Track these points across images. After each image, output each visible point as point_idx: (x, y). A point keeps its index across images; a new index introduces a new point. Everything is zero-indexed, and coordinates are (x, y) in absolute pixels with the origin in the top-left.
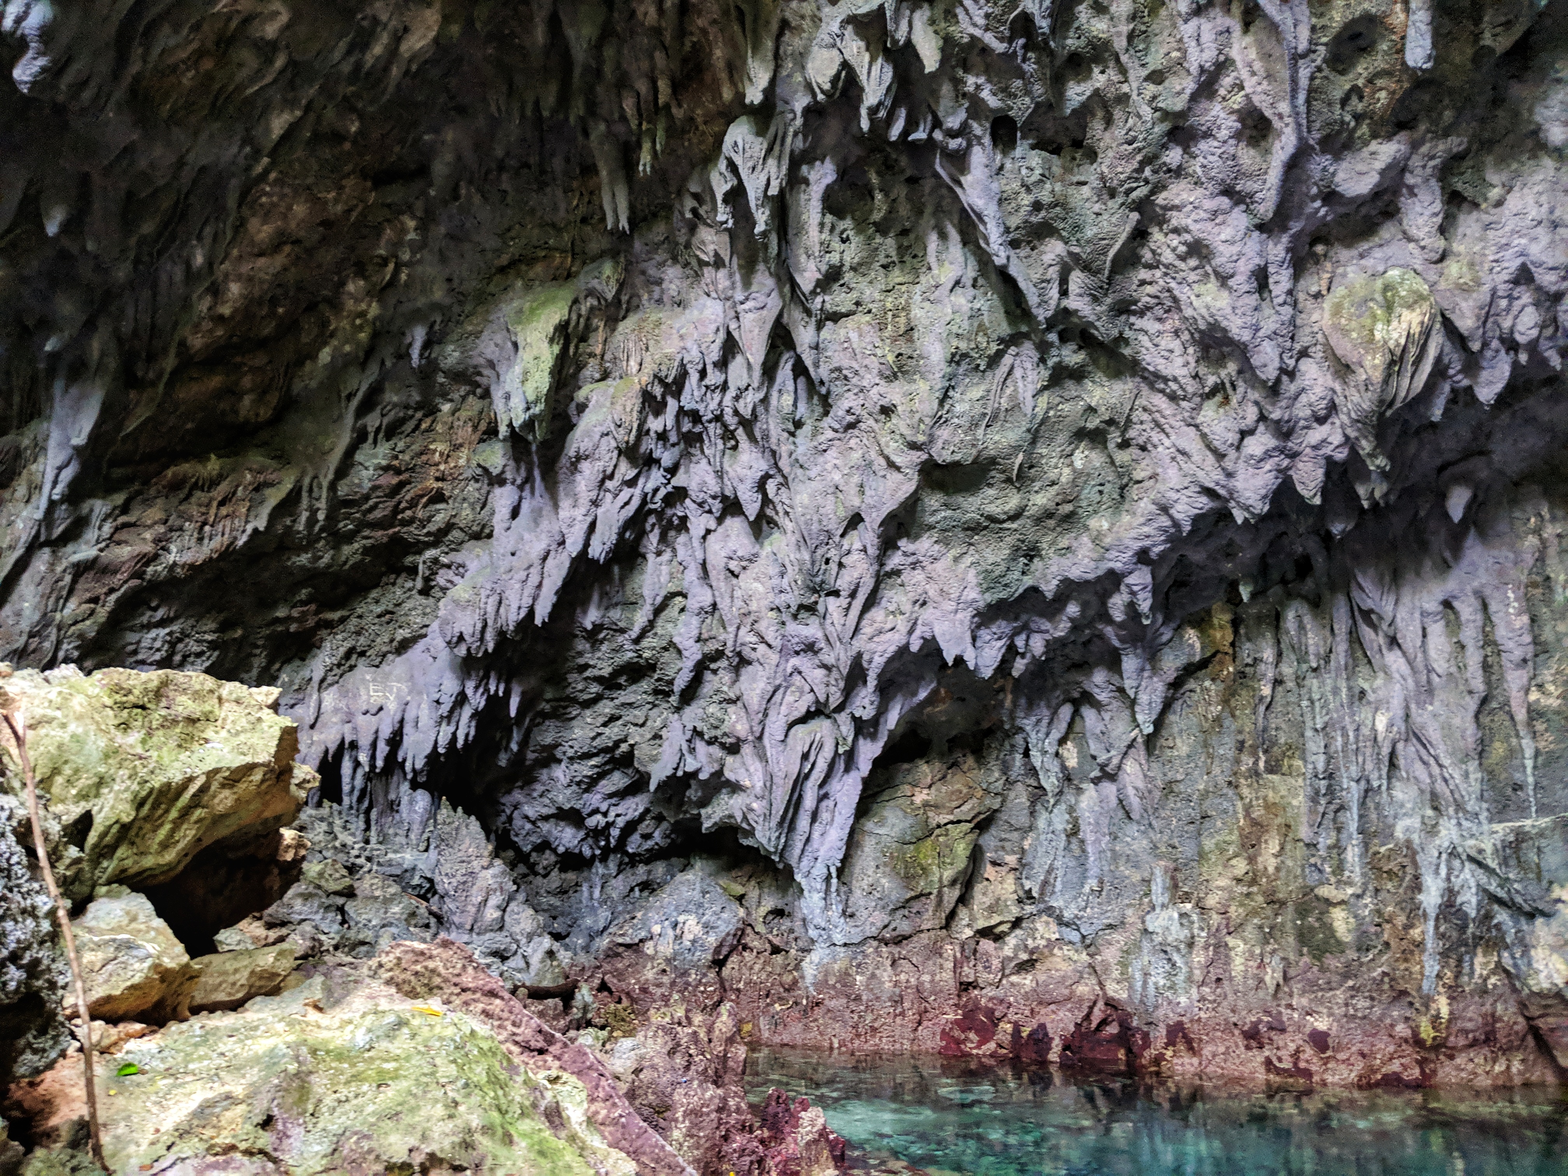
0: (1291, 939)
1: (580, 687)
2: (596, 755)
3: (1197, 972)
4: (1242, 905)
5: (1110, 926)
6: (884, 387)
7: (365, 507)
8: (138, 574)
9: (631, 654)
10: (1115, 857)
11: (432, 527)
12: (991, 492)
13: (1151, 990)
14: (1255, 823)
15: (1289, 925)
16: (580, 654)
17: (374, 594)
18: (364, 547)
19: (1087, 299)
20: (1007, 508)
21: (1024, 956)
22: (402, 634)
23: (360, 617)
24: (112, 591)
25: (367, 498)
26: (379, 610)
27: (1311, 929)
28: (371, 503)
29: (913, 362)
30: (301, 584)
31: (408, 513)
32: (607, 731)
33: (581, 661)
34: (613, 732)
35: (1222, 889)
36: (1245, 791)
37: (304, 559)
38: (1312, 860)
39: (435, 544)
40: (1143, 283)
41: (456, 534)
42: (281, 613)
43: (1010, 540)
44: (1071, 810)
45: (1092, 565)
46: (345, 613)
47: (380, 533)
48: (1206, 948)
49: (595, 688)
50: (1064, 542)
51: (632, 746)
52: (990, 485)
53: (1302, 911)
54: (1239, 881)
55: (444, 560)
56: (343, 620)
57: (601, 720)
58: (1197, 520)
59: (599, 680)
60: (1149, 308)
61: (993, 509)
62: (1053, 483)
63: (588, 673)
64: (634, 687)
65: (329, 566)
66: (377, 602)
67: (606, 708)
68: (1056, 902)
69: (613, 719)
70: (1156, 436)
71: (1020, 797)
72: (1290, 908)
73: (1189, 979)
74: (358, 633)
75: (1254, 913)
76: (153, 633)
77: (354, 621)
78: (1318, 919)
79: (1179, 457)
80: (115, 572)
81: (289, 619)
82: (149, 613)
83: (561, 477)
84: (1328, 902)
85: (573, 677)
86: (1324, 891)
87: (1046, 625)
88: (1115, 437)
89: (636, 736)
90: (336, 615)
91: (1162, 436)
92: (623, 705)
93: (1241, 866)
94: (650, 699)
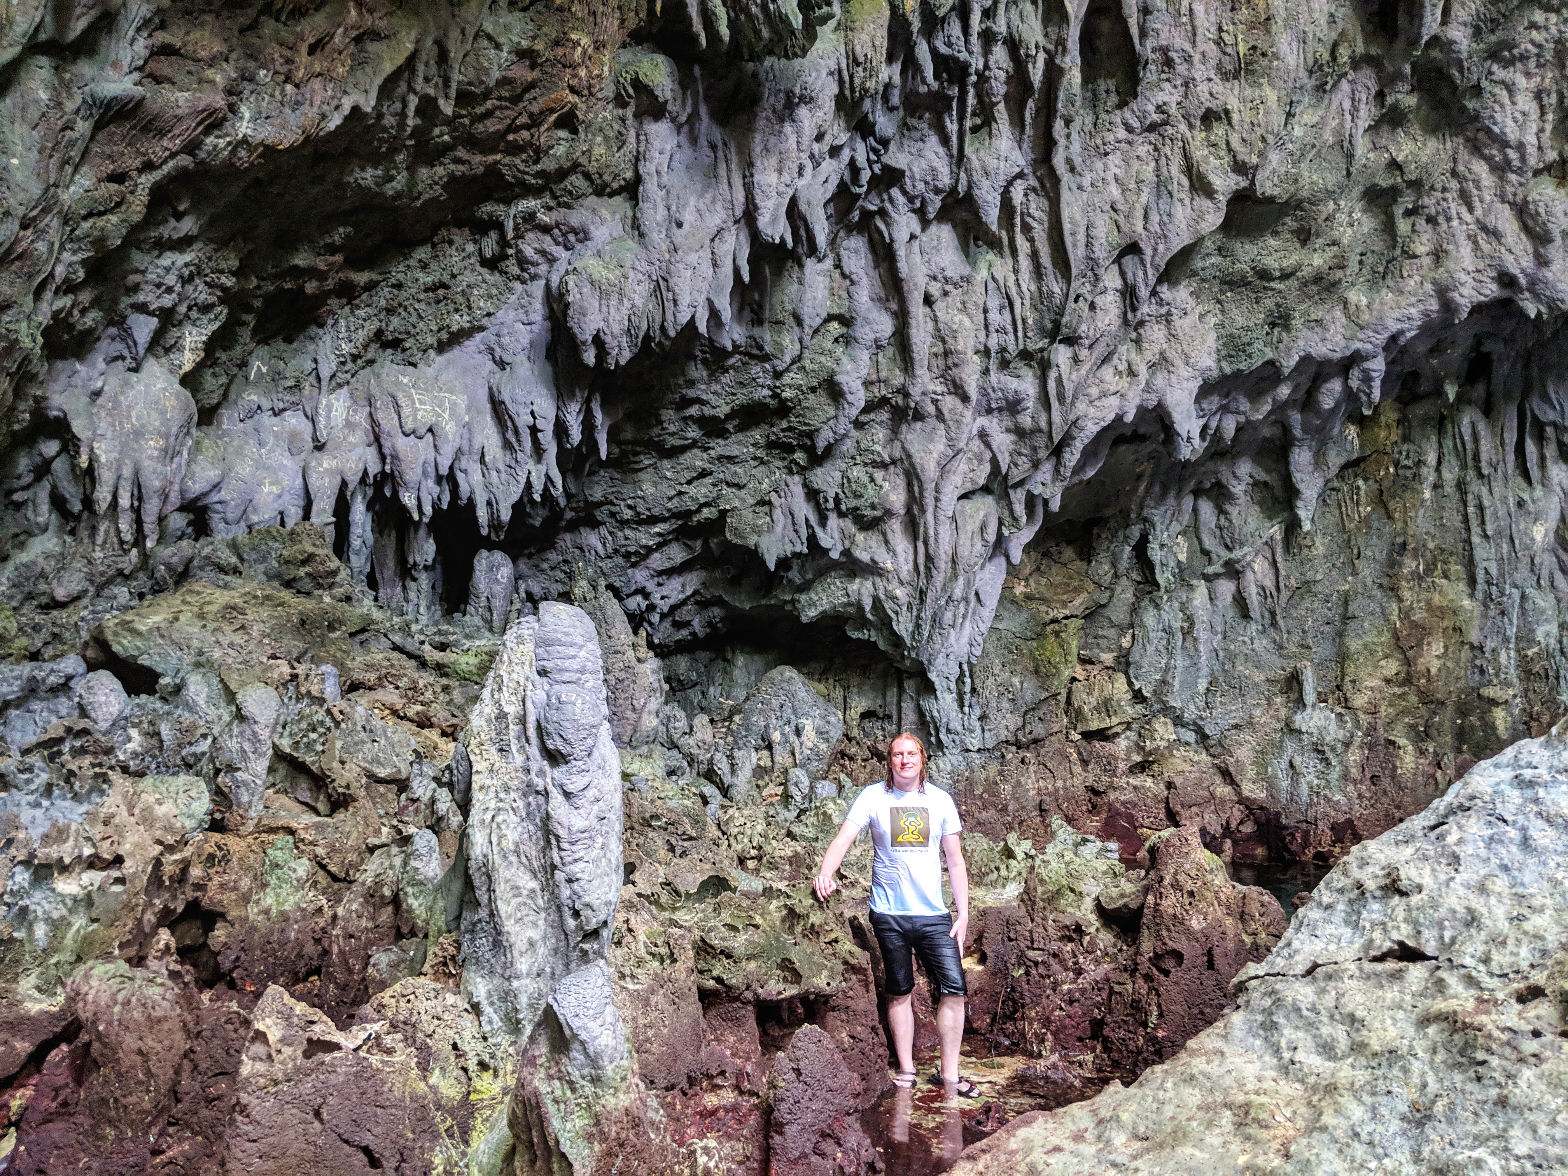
0: (1448, 739)
1: (672, 428)
2: (664, 520)
3: (1354, 770)
4: (1390, 705)
5: (1236, 727)
6: (1218, 87)
7: (479, 110)
8: (191, 147)
9: (766, 392)
10: (1232, 657)
11: (547, 164)
12: (1272, 242)
13: (1304, 789)
14: (1415, 625)
15: (1447, 724)
16: (691, 383)
17: (422, 253)
18: (452, 177)
19: (1470, 31)
20: (1285, 264)
21: (1137, 758)
22: (458, 321)
23: (399, 286)
24: (148, 166)
25: (486, 96)
26: (427, 279)
27: (1472, 727)
28: (489, 104)
29: (1264, 62)
30: (343, 218)
31: (525, 134)
32: (692, 490)
33: (691, 393)
34: (701, 491)
35: (1372, 689)
36: (1407, 594)
37: (368, 176)
38: (1478, 662)
39: (537, 192)
40: (1533, 26)
41: (576, 181)
42: (301, 260)
43: (1269, 303)
44: (1183, 608)
45: (1343, 343)
46: (375, 277)
47: (477, 158)
48: (1361, 747)
49: (693, 433)
50: (1317, 313)
51: (723, 513)
52: (1275, 234)
53: (1463, 711)
54: (1388, 681)
55: (544, 218)
56: (371, 286)
57: (688, 475)
58: (1477, 309)
59: (702, 422)
60: (1524, 58)
61: (1272, 263)
62: (1334, 243)
63: (694, 410)
64: (740, 436)
65: (399, 195)
66: (424, 266)
67: (697, 459)
68: (1175, 702)
69: (704, 474)
70: (1455, 207)
71: (1125, 593)
72: (1450, 709)
73: (1345, 777)
74: (390, 311)
75: (1404, 712)
76: (167, 259)
77: (385, 292)
78: (1481, 719)
79: (1481, 237)
80: (161, 133)
81: (312, 272)
82: (173, 222)
83: (761, 123)
84: (1493, 702)
85: (668, 414)
86: (1489, 692)
87: (1244, 405)
88: (1407, 201)
89: (731, 499)
90: (362, 278)
91: (1464, 210)
92: (720, 458)
93: (1392, 667)
94: (760, 453)
